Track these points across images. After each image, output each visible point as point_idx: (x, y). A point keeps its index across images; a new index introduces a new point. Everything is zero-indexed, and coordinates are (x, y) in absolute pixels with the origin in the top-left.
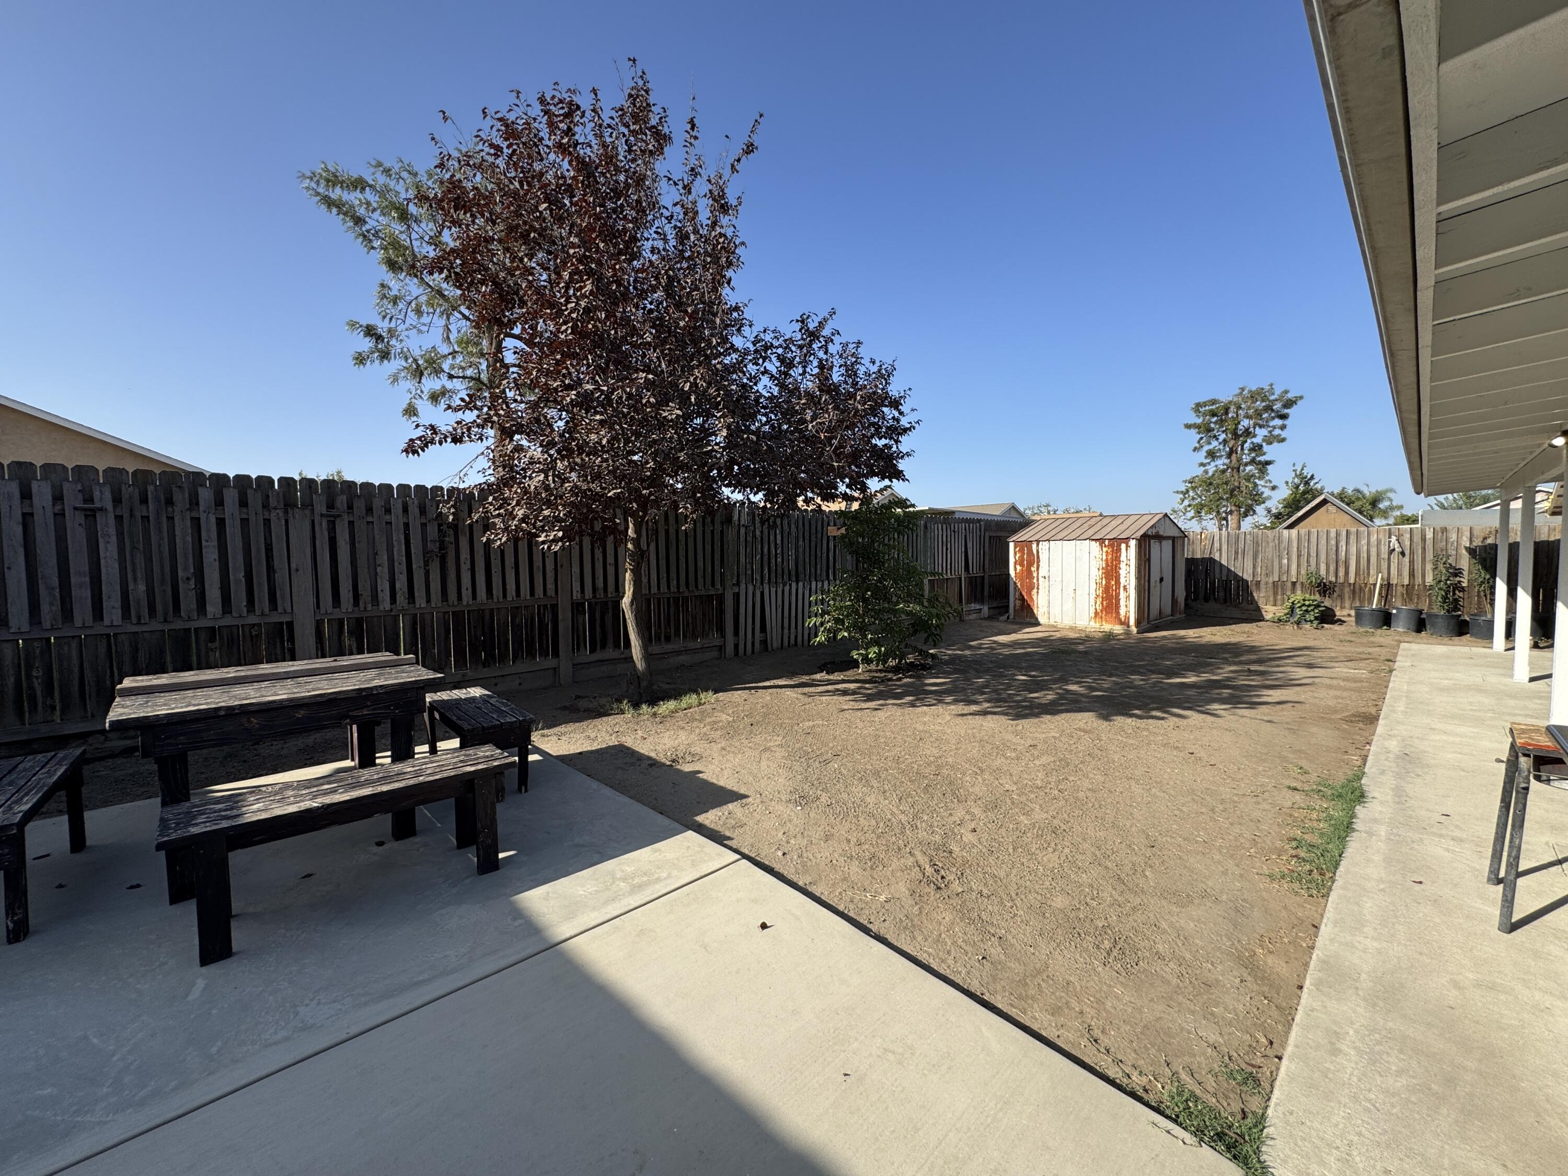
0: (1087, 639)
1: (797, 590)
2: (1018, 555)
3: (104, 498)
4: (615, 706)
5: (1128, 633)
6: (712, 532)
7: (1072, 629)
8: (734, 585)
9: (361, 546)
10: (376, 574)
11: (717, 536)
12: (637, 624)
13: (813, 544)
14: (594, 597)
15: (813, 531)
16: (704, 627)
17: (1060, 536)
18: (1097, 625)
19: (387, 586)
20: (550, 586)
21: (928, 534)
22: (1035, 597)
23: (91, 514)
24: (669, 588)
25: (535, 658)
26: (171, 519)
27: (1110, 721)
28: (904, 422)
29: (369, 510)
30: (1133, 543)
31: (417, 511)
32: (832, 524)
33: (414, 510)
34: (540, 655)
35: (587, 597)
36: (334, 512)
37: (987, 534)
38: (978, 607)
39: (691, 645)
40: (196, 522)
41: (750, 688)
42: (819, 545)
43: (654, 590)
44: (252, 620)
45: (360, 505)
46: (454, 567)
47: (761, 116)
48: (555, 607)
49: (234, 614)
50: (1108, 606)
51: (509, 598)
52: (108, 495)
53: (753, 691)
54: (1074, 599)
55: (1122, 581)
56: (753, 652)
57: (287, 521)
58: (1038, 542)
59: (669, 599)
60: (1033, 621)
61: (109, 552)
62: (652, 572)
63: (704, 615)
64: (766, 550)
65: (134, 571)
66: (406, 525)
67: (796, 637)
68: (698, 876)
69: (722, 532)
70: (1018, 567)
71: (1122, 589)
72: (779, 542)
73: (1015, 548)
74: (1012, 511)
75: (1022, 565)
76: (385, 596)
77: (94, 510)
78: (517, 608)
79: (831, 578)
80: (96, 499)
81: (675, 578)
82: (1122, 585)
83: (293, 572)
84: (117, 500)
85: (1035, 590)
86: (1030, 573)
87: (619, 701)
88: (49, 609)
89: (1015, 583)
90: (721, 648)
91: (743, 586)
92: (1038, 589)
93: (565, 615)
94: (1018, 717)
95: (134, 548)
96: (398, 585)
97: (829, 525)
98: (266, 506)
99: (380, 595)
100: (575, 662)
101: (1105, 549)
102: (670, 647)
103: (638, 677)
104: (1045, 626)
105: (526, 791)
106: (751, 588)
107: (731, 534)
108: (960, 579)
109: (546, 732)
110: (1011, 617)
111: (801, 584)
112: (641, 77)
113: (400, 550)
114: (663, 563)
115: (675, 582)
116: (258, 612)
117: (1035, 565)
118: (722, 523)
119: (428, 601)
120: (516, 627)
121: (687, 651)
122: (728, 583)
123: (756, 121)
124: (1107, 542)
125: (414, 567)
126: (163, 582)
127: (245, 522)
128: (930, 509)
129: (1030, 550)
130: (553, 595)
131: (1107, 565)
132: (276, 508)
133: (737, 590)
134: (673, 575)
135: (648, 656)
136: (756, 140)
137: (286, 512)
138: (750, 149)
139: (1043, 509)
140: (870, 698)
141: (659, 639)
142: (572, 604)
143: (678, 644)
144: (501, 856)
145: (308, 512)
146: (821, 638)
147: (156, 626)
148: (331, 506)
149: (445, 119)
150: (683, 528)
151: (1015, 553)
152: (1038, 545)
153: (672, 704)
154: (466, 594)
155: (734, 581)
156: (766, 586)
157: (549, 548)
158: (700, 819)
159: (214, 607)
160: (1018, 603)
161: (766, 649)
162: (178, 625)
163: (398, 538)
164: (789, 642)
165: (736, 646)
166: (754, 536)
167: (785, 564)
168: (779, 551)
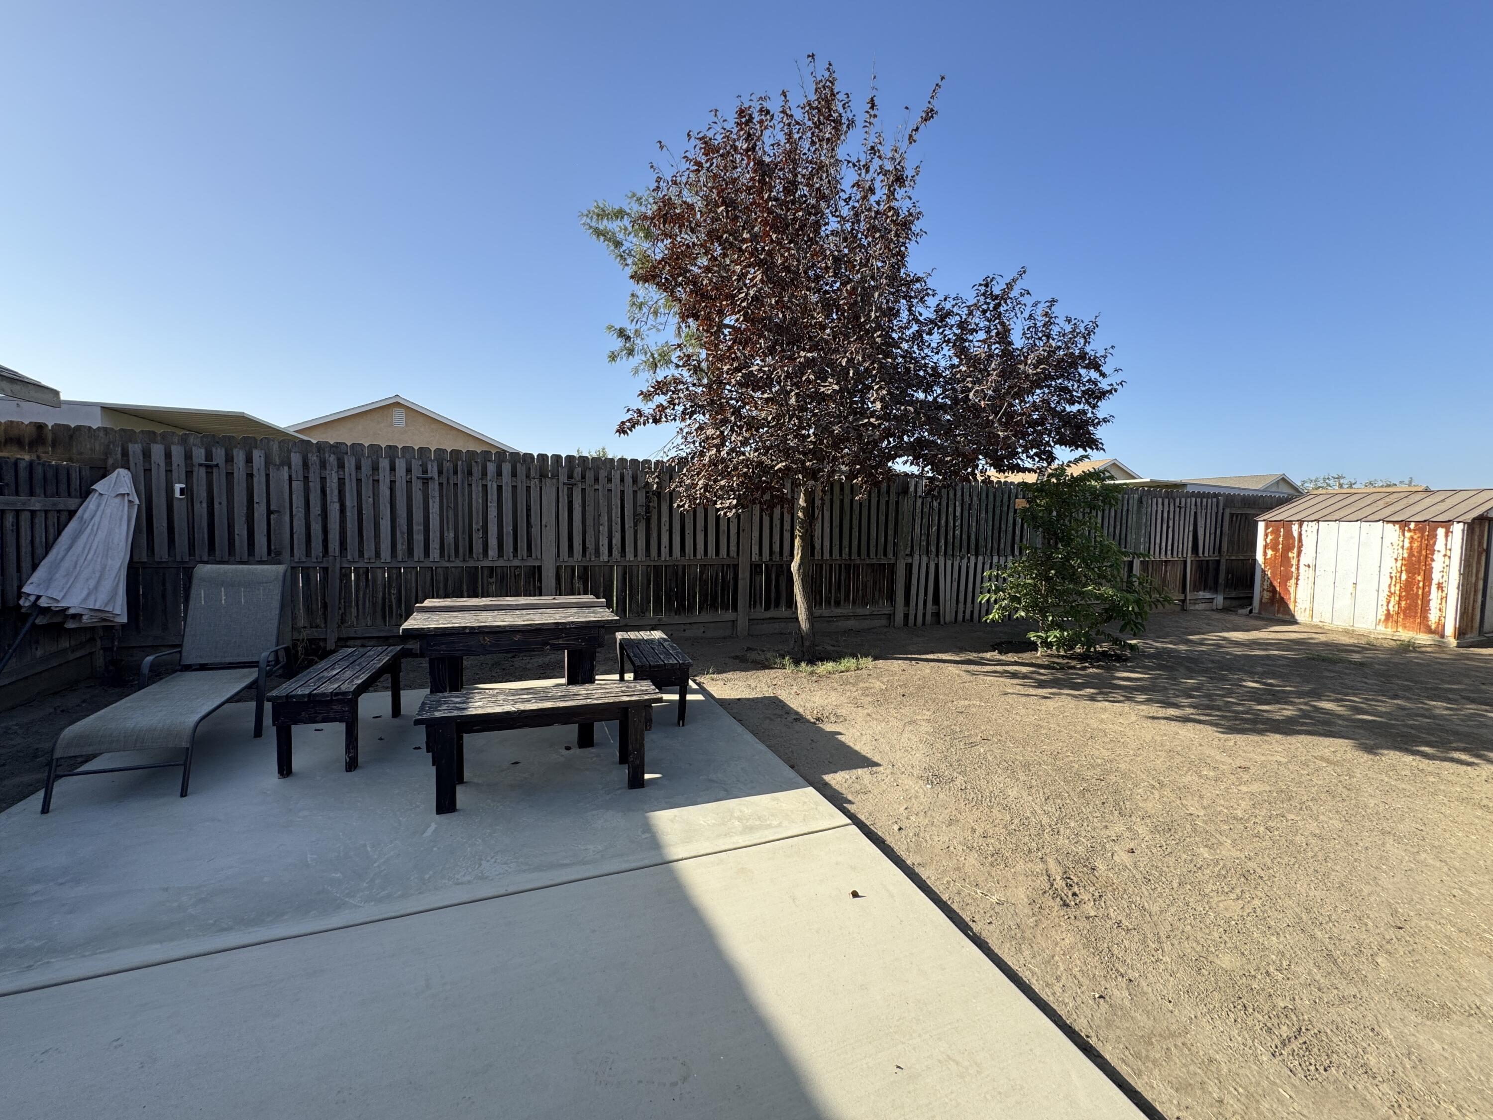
0: (1371, 647)
1: (976, 564)
2: (1270, 537)
3: (433, 471)
4: (778, 661)
5: (1441, 646)
6: (887, 502)
7: (1346, 632)
8: (907, 555)
9: (590, 509)
10: (599, 531)
11: (892, 507)
12: (803, 588)
13: (997, 517)
14: (771, 560)
15: (998, 503)
16: (874, 594)
17: (1337, 516)
18: (1389, 631)
19: (606, 542)
20: (733, 548)
21: (1144, 511)
22: (1292, 590)
23: (426, 481)
24: (841, 555)
25: (717, 610)
26: (470, 485)
27: (1376, 754)
28: (1104, 384)
29: (597, 480)
30: (1458, 529)
31: (631, 480)
32: (1021, 496)
33: (628, 480)
34: (722, 609)
35: (764, 560)
36: (573, 481)
37: (1228, 511)
38: (1208, 595)
39: (860, 611)
40: (485, 487)
41: (911, 659)
42: (1004, 519)
43: (827, 556)
44: (516, 563)
45: (590, 475)
46: (656, 528)
47: (943, 78)
48: (736, 567)
49: (505, 558)
50: (1408, 608)
51: (698, 557)
52: (435, 469)
53: (913, 662)
54: (1354, 595)
55: (1436, 577)
56: (924, 623)
57: (541, 488)
58: (1301, 522)
59: (840, 566)
60: (1287, 617)
61: (434, 508)
62: (825, 539)
63: (875, 583)
64: (943, 522)
65: (448, 523)
66: (622, 492)
67: (972, 612)
68: (806, 831)
69: (897, 503)
70: (1270, 553)
71: (1434, 588)
72: (958, 514)
73: (1267, 528)
74: (1281, 483)
75: (1275, 549)
76: (604, 550)
77: (427, 479)
78: (705, 565)
79: (1017, 552)
80: (429, 471)
81: (847, 546)
82: (1435, 582)
83: (543, 528)
84: (440, 472)
85: (1293, 581)
86: (1285, 560)
87: (783, 657)
88: (401, 547)
89: (1263, 571)
90: (890, 617)
91: (917, 557)
92: (1297, 579)
93: (744, 574)
94: (1232, 730)
95: (448, 506)
96: (614, 542)
97: (1017, 497)
98: (528, 476)
99: (601, 548)
100: (752, 617)
101: (1407, 534)
102: (839, 611)
103: (802, 637)
104: (1305, 625)
105: (683, 725)
106: (925, 559)
107: (906, 505)
108: (1185, 562)
109: (715, 676)
110: (1256, 611)
111: (980, 558)
112: (828, 69)
113: (616, 513)
114: (836, 531)
115: (847, 549)
116: (520, 558)
117: (1296, 549)
118: (898, 494)
119: (636, 556)
120: (703, 583)
121: (855, 616)
122: (901, 554)
123: (937, 85)
124: (1412, 526)
125: (627, 526)
126: (463, 532)
127: (514, 488)
128: (1152, 481)
129: (1289, 534)
130: (735, 555)
131: (1411, 554)
132: (534, 478)
133: (910, 561)
134: (846, 543)
135: (811, 617)
136: (936, 105)
137: (541, 481)
138: (929, 115)
139: (1331, 482)
140: (1041, 684)
141: (830, 603)
142: (751, 565)
143: (846, 609)
144: (647, 776)
145: (555, 481)
146: (994, 615)
147: (458, 564)
148: (570, 477)
149: (662, 147)
150: (857, 498)
151: (1266, 535)
152: (1301, 526)
153: (830, 666)
154: (665, 551)
155: (908, 551)
156: (942, 559)
157: (725, 514)
158: (828, 778)
159: (493, 552)
160: (1267, 595)
161: (938, 622)
162: (471, 564)
163: (616, 502)
164: (964, 617)
165: (906, 616)
166: (931, 506)
167: (965, 537)
168: (958, 523)
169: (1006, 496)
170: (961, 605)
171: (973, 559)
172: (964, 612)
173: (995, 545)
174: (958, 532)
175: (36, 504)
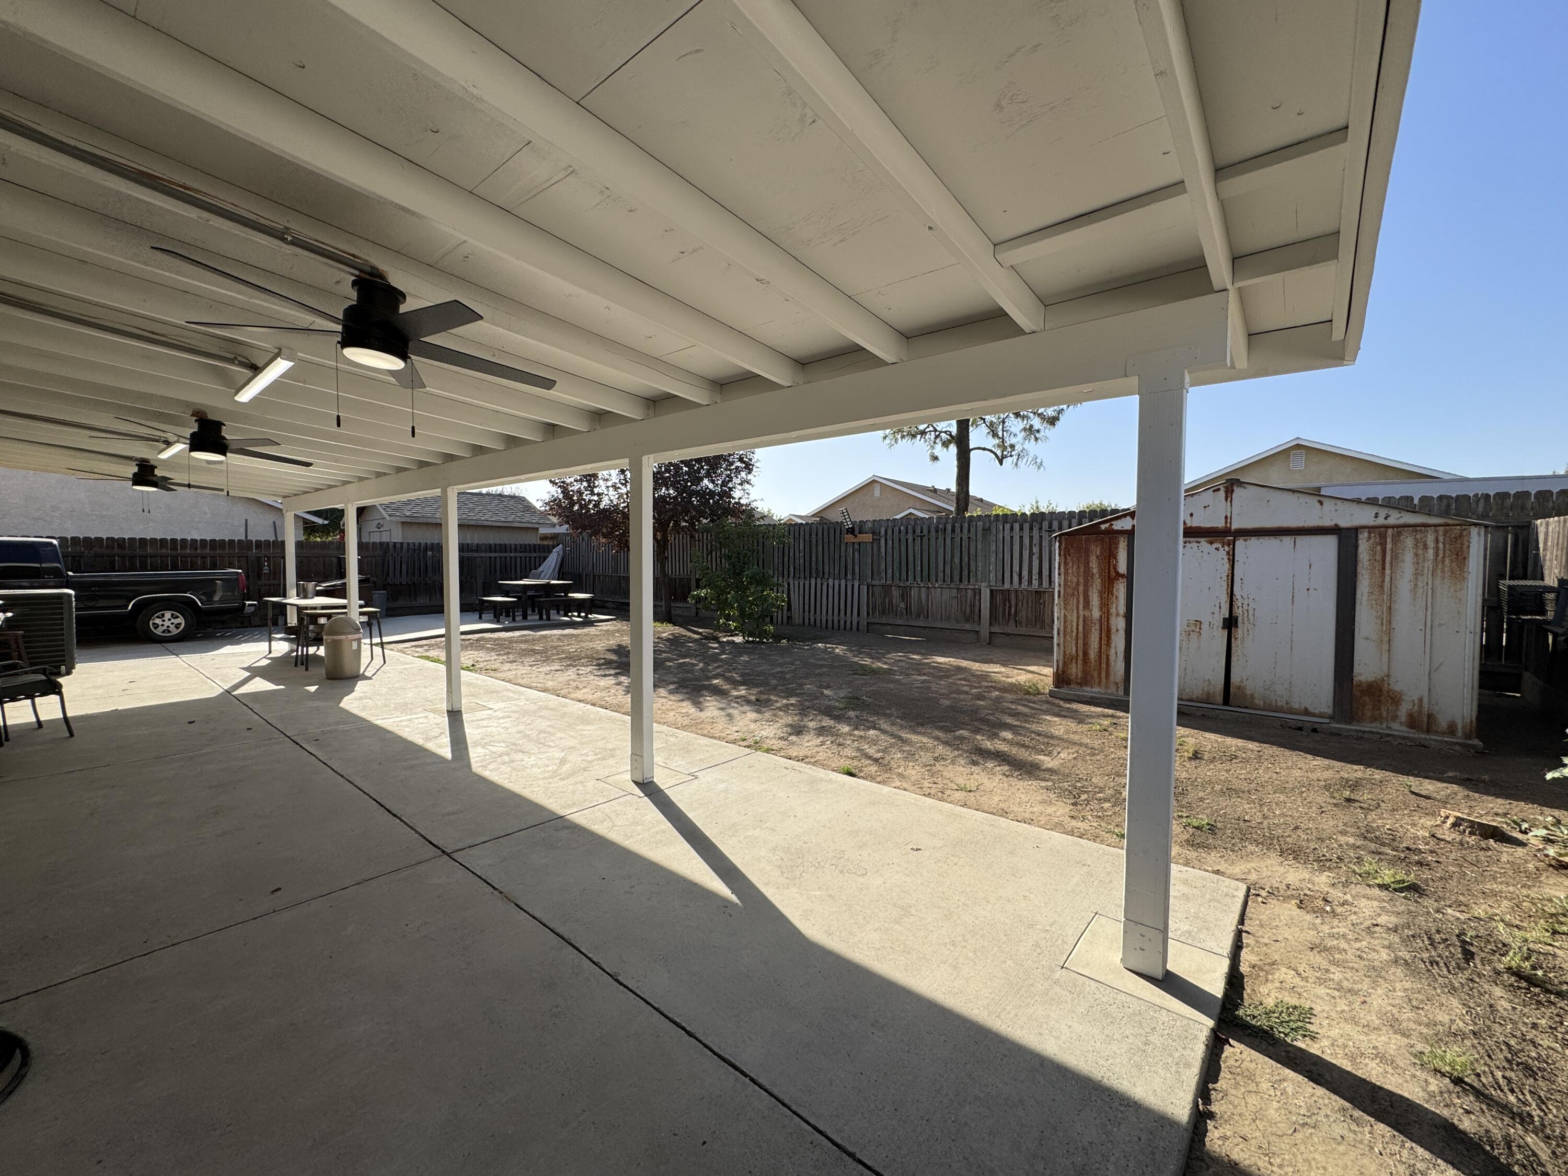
1: (816, 585)
13: (831, 549)
15: (832, 539)
42: (837, 551)
79: (849, 577)
97: (846, 534)
106: (781, 580)
111: (819, 580)
161: (790, 623)
164: (809, 622)
167: (807, 564)
168: (802, 554)
169: (838, 533)
170: (806, 614)
171: (813, 580)
172: (809, 619)
173: (831, 570)
174: (802, 561)
175: (534, 555)
